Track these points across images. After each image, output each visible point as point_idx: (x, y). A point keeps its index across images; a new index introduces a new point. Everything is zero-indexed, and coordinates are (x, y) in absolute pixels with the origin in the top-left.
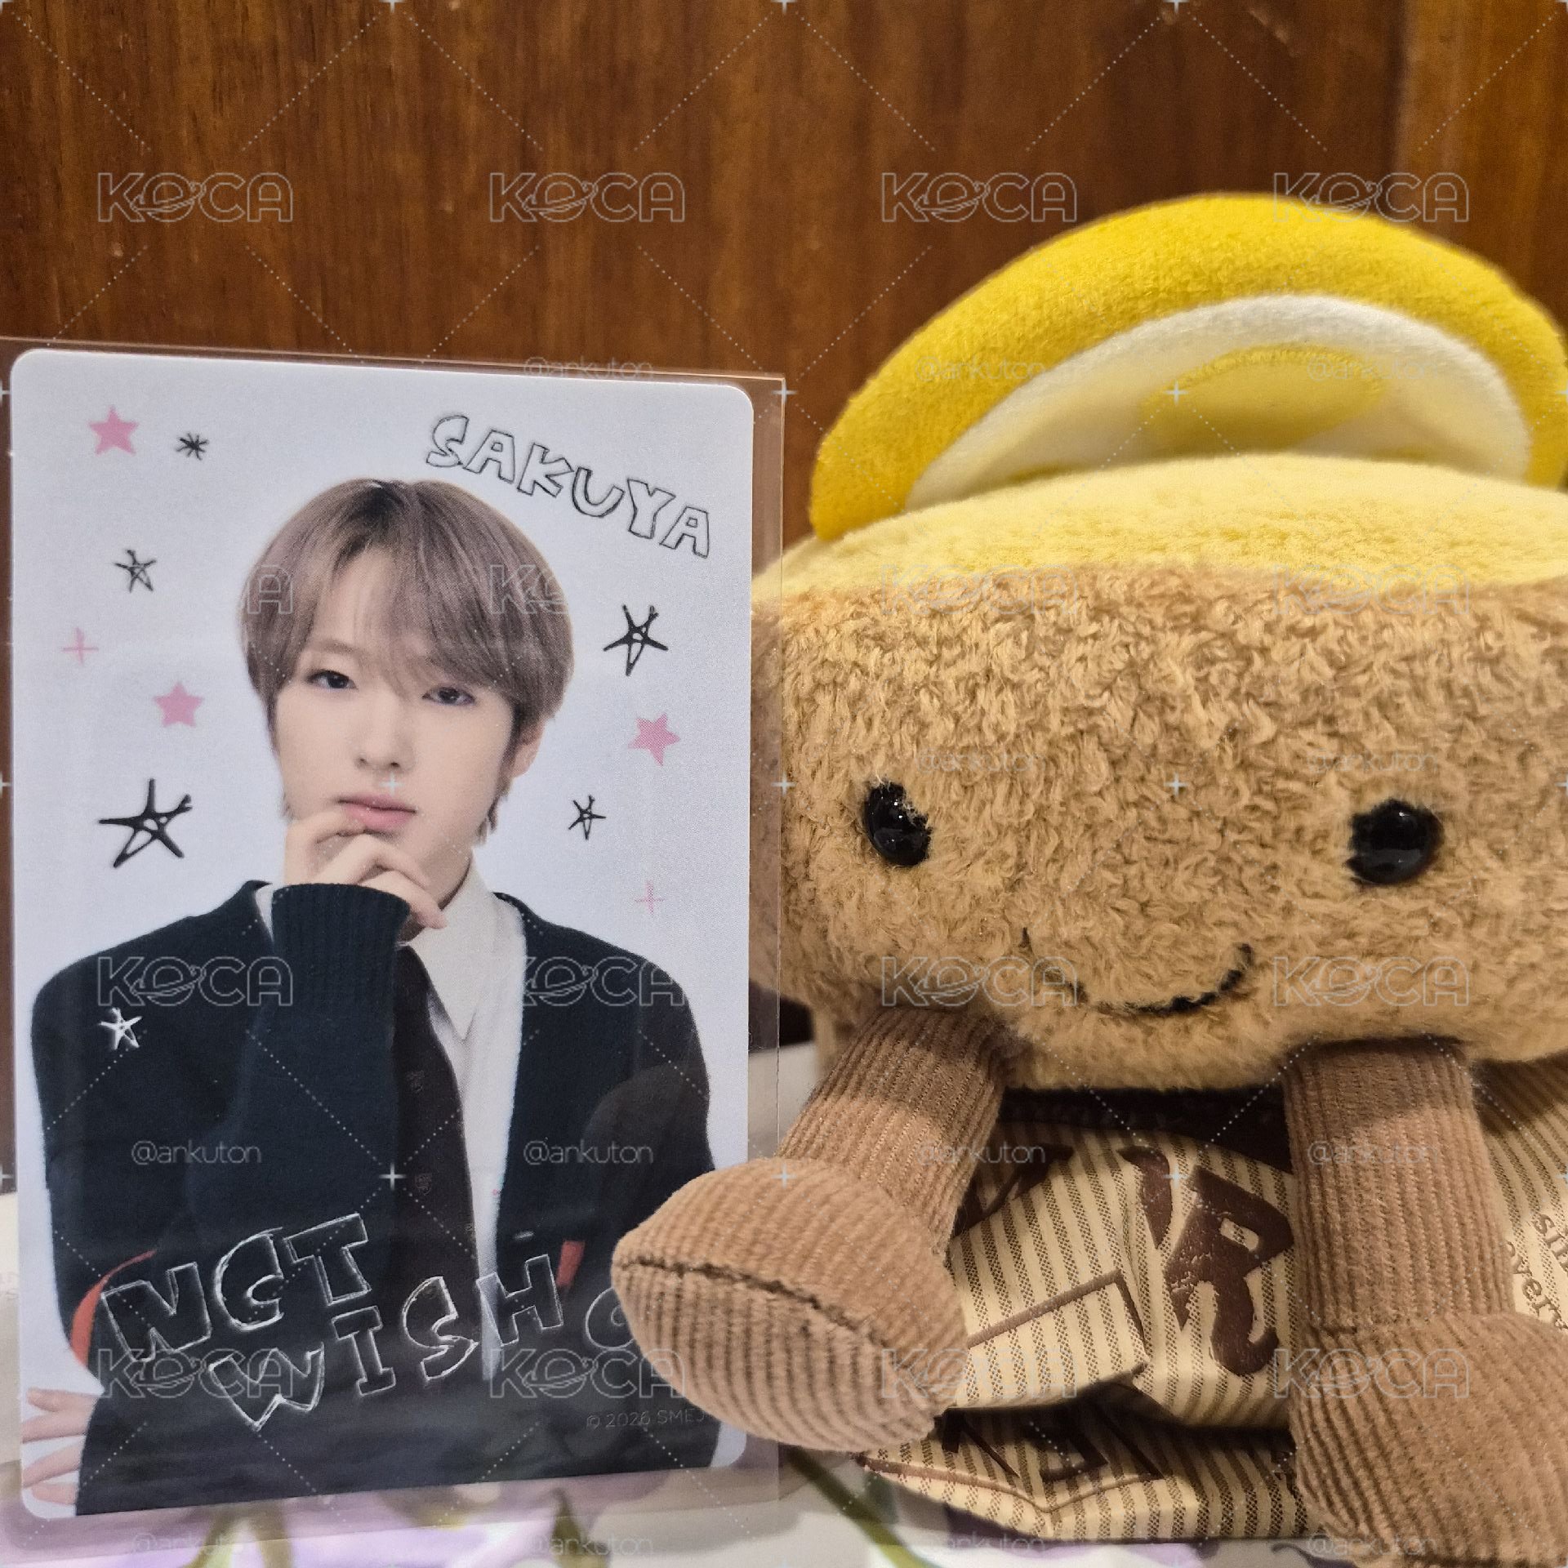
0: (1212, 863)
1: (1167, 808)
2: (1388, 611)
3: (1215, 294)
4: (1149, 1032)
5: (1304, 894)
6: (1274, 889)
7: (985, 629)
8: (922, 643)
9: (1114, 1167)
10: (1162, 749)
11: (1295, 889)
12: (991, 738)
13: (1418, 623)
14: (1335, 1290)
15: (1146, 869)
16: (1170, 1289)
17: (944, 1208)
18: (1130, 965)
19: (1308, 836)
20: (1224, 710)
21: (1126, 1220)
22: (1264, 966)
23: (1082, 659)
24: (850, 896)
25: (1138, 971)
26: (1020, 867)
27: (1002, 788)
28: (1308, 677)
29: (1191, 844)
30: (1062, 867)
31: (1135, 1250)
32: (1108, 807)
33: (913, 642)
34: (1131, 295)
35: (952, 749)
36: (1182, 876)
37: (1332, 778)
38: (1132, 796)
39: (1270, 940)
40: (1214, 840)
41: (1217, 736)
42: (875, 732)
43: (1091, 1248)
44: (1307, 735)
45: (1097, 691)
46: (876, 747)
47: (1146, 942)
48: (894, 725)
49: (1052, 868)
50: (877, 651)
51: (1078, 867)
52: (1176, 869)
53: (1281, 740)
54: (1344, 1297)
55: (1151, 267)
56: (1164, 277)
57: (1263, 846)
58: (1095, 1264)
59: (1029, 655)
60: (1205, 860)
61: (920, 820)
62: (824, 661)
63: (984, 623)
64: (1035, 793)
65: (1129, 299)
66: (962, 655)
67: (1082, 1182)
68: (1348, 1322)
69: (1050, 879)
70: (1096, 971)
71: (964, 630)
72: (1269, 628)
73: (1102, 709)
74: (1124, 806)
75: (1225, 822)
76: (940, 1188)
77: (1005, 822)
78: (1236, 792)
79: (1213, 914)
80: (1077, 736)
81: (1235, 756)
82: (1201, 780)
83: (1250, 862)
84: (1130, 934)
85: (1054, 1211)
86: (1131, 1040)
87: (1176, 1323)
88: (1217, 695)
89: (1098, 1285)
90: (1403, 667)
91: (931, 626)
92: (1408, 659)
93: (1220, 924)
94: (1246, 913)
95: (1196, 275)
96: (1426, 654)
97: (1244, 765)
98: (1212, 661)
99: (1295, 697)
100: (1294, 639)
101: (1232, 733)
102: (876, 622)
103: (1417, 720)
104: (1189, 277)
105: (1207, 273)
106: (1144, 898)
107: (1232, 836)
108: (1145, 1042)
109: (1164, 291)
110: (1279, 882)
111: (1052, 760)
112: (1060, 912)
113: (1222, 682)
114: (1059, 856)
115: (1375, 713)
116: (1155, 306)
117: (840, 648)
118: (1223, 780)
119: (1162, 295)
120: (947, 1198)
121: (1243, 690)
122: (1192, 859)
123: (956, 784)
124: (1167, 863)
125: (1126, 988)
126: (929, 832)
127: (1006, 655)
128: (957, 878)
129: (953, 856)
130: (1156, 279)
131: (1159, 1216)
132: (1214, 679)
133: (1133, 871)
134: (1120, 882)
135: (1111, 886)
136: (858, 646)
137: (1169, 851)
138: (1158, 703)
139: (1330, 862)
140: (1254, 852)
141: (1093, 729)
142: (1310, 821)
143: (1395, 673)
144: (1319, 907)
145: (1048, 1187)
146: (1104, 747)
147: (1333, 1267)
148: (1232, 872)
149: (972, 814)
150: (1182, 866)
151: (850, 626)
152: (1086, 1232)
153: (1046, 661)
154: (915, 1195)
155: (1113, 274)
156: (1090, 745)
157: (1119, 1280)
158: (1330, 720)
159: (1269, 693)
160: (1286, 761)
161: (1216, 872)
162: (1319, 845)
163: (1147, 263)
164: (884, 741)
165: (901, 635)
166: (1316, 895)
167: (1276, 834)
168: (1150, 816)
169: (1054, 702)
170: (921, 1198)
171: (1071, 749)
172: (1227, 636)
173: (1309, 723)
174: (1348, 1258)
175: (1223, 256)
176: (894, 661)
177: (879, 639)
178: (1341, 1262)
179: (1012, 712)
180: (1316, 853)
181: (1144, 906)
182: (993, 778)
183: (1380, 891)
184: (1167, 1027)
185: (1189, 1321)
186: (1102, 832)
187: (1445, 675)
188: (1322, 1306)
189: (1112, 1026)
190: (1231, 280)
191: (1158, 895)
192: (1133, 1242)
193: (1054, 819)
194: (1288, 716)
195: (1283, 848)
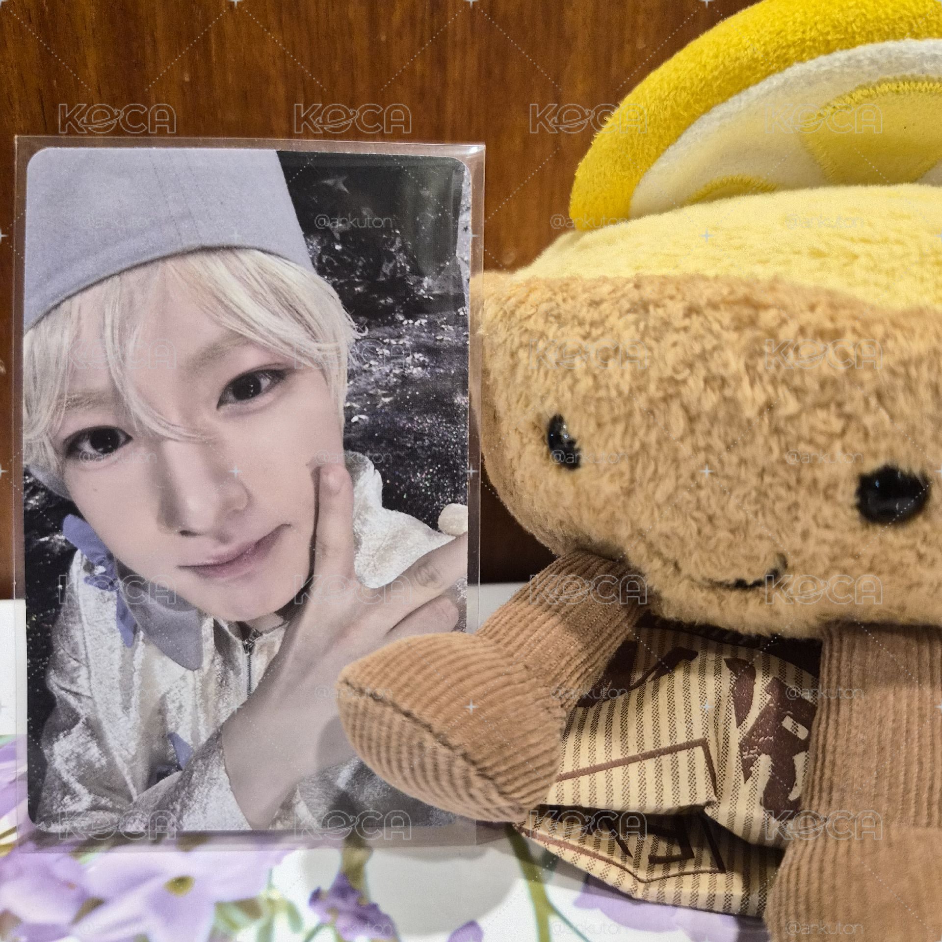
0: (754, 494)
1: (725, 455)
2: (894, 324)
3: (849, 42)
4: (721, 599)
5: (818, 525)
6: (796, 519)
7: (620, 317)
8: (581, 323)
9: (718, 671)
10: (722, 414)
11: (812, 523)
12: (614, 393)
13: (917, 336)
14: (821, 790)
15: (711, 494)
16: (742, 756)
17: (570, 684)
18: (705, 556)
19: (822, 485)
20: (765, 390)
21: (718, 707)
22: (793, 569)
23: (675, 344)
24: (541, 482)
25: (710, 560)
26: (632, 481)
27: (620, 428)
28: (826, 371)
29: (741, 482)
30: (657, 486)
31: (721, 727)
32: (685, 449)
33: (576, 323)
34: (784, 44)
35: (592, 398)
36: (733, 502)
37: (837, 446)
38: (702, 443)
39: (797, 553)
40: (754, 481)
41: (757, 409)
42: (548, 382)
43: (689, 721)
44: (821, 414)
45: (680, 367)
46: (548, 392)
47: (713, 542)
48: (560, 377)
49: (652, 485)
50: (555, 327)
51: (667, 486)
52: (730, 496)
53: (804, 416)
54: (825, 795)
55: (802, 23)
56: (811, 29)
57: (789, 488)
58: (689, 731)
59: (642, 339)
60: (750, 493)
61: (572, 442)
62: (526, 330)
63: (620, 312)
64: (642, 433)
65: (783, 48)
66: (603, 334)
67: (694, 679)
68: (822, 814)
69: (650, 493)
70: (684, 554)
71: (607, 316)
72: (802, 331)
73: (684, 382)
74: (696, 449)
75: (763, 470)
76: (569, 671)
77: (621, 451)
78: (770, 450)
79: (754, 531)
80: (666, 399)
81: (770, 423)
82: (748, 438)
83: (779, 498)
84: (703, 534)
85: (671, 692)
86: (710, 602)
87: (742, 778)
88: (761, 378)
89: (689, 746)
90: (901, 370)
91: (588, 311)
92: (905, 364)
93: (761, 537)
94: (778, 532)
95: (834, 27)
96: (919, 361)
97: (777, 431)
98: (761, 354)
99: (816, 387)
100: (819, 340)
101: (769, 407)
102: (558, 305)
103: (907, 410)
104: (829, 29)
105: (844, 24)
106: (710, 512)
107: (768, 479)
108: (720, 604)
109: (810, 40)
110: (800, 514)
111: (652, 412)
112: (656, 514)
113: (766, 371)
114: (656, 477)
115: (873, 402)
116: (803, 51)
117: (536, 322)
118: (760, 440)
119: (808, 43)
120: (574, 678)
121: (779, 377)
122: (740, 491)
123: (593, 423)
124: (725, 492)
125: (701, 568)
126: (578, 450)
127: (628, 336)
128: (595, 483)
129: (594, 467)
130: (804, 32)
131: (742, 707)
132: (760, 368)
133: (703, 494)
134: (694, 500)
135: (688, 502)
136: (546, 321)
137: (725, 483)
138: (719, 382)
139: (840, 505)
140: (783, 492)
141: (678, 395)
142: (823, 476)
143: (893, 373)
144: (830, 535)
145: (672, 677)
146: (686, 409)
147: (822, 774)
148: (768, 503)
149: (601, 442)
150: (735, 493)
151: (544, 307)
152: (688, 710)
153: (653, 343)
154: (548, 673)
155: (772, 29)
156: (675, 407)
157: (704, 744)
158: (840, 405)
159: (797, 381)
160: (805, 431)
161: (757, 501)
162: (830, 492)
163: (799, 20)
164: (554, 388)
165: (569, 317)
166: (827, 527)
167: (799, 481)
168: (714, 459)
169: (654, 374)
170: (553, 676)
171: (662, 406)
172: (772, 334)
173: (825, 406)
174: (833, 771)
175: (858, 11)
176: (563, 334)
177: (558, 317)
178: (828, 773)
179: (628, 377)
180: (827, 497)
181: (711, 519)
182: (615, 421)
183: (879, 529)
184: (734, 597)
185: (751, 778)
186: (682, 465)
187: (933, 379)
188: (812, 799)
189: (698, 590)
190: (863, 29)
191: (719, 513)
192: (721, 721)
193: (653, 452)
194: (809, 399)
195: (803, 492)
